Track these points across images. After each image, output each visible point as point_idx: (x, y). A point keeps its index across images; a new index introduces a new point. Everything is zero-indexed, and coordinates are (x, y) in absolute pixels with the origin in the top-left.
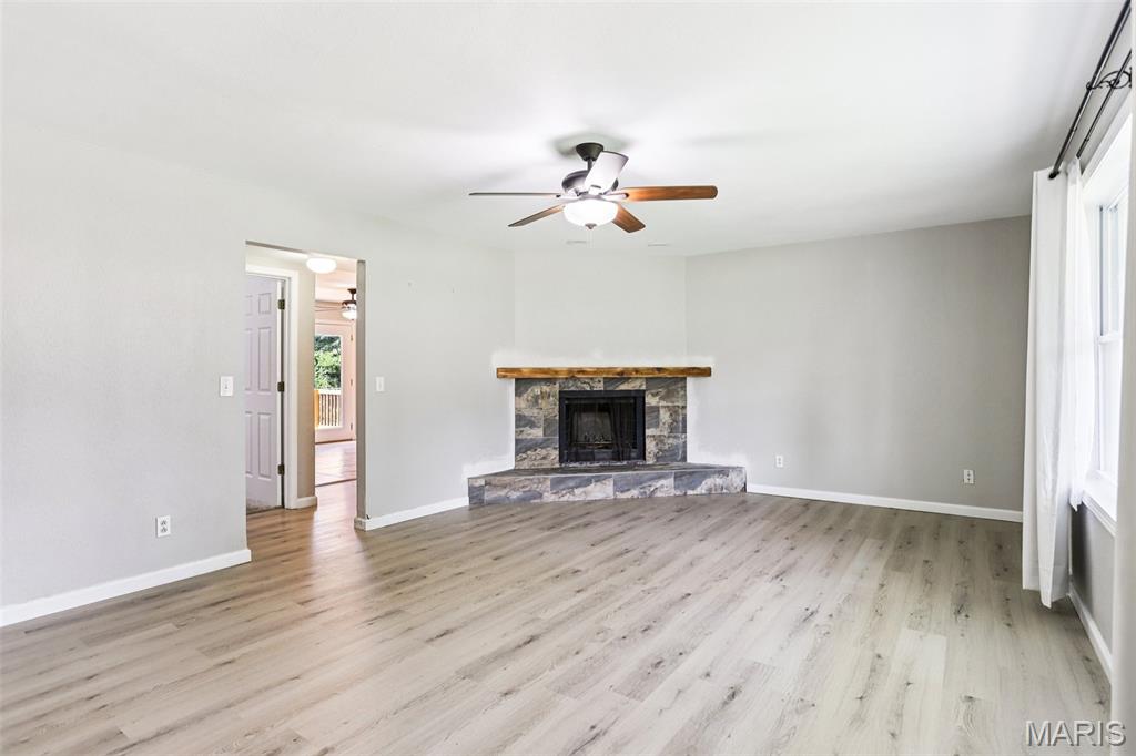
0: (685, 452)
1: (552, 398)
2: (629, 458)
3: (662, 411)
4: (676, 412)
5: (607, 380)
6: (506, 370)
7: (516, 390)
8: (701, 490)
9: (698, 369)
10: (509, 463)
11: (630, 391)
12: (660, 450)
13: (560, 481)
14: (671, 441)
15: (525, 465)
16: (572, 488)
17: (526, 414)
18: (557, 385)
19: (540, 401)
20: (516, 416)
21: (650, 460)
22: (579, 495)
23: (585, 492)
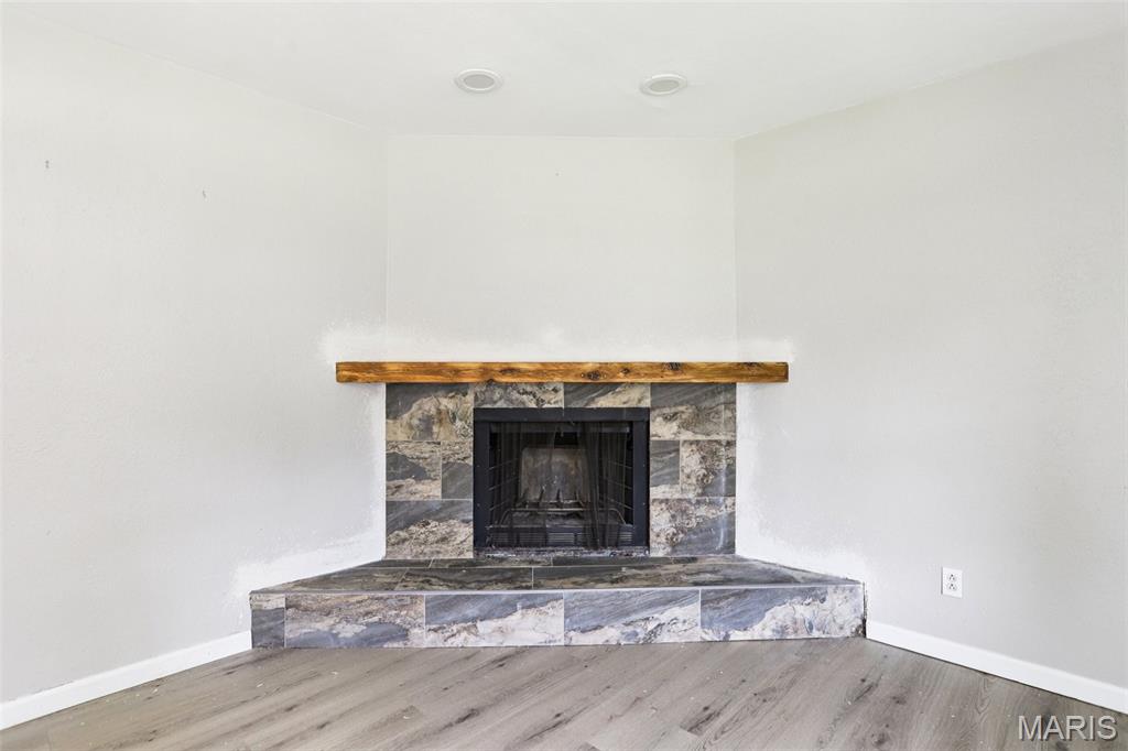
0: (731, 535)
1: (459, 423)
2: (617, 545)
3: (684, 452)
4: (714, 453)
5: (570, 389)
6: (355, 367)
7: (388, 406)
8: (763, 629)
9: (759, 365)
10: (371, 546)
11: (619, 410)
12: (680, 529)
13: (447, 605)
14: (703, 511)
15: (406, 553)
16: (474, 620)
17: (407, 452)
18: (470, 397)
19: (435, 429)
20: (388, 456)
21: (658, 550)
22: (489, 635)
23: (500, 630)
